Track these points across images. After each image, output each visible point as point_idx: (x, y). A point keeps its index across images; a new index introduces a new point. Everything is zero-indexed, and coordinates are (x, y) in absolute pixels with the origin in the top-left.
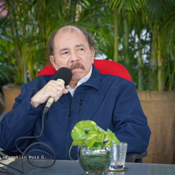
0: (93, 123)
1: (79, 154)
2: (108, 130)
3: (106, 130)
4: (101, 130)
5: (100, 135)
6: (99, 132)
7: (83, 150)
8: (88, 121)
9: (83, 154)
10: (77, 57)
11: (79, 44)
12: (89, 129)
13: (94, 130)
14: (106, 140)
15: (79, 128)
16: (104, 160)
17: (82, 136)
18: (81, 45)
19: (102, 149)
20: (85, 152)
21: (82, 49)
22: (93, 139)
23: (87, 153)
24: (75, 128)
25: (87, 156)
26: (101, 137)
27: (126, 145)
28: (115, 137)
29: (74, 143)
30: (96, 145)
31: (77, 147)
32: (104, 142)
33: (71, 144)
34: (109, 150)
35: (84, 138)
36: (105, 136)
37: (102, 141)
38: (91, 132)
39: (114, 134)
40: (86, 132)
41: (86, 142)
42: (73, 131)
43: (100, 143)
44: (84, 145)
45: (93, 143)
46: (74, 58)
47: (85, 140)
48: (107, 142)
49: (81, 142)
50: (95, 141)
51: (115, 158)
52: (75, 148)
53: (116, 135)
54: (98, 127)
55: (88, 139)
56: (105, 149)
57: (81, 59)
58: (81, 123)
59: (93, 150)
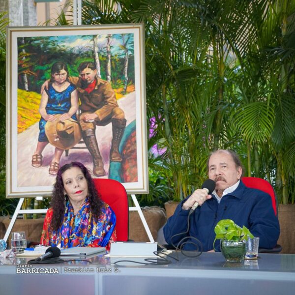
0: (232, 221)
1: (221, 246)
2: (244, 226)
3: (242, 227)
4: (238, 226)
5: (238, 231)
6: (237, 229)
7: (224, 243)
8: (228, 220)
9: (224, 246)
10: (220, 172)
11: (223, 162)
12: (228, 226)
13: (233, 226)
14: (242, 235)
15: (220, 225)
16: (241, 250)
17: (223, 231)
18: (225, 163)
19: (239, 241)
20: (226, 244)
21: (225, 167)
22: (232, 233)
23: (228, 245)
24: (217, 225)
25: (227, 247)
26: (238, 232)
27: (258, 238)
28: (249, 232)
29: (217, 237)
30: (234, 238)
31: (220, 240)
32: (241, 237)
33: (215, 238)
34: (245, 242)
35: (225, 233)
36: (241, 231)
37: (239, 236)
38: (230, 228)
39: (248, 230)
40: (226, 229)
41: (226, 236)
42: (216, 227)
43: (237, 237)
44: (225, 239)
45: (231, 237)
46: (217, 173)
47: (225, 234)
48: (243, 236)
49: (223, 236)
50: (233, 235)
51: (250, 249)
52: (218, 241)
53: (250, 231)
54: (235, 224)
55: (228, 233)
56: (242, 241)
57: (223, 174)
58: (222, 221)
59: (232, 242)
